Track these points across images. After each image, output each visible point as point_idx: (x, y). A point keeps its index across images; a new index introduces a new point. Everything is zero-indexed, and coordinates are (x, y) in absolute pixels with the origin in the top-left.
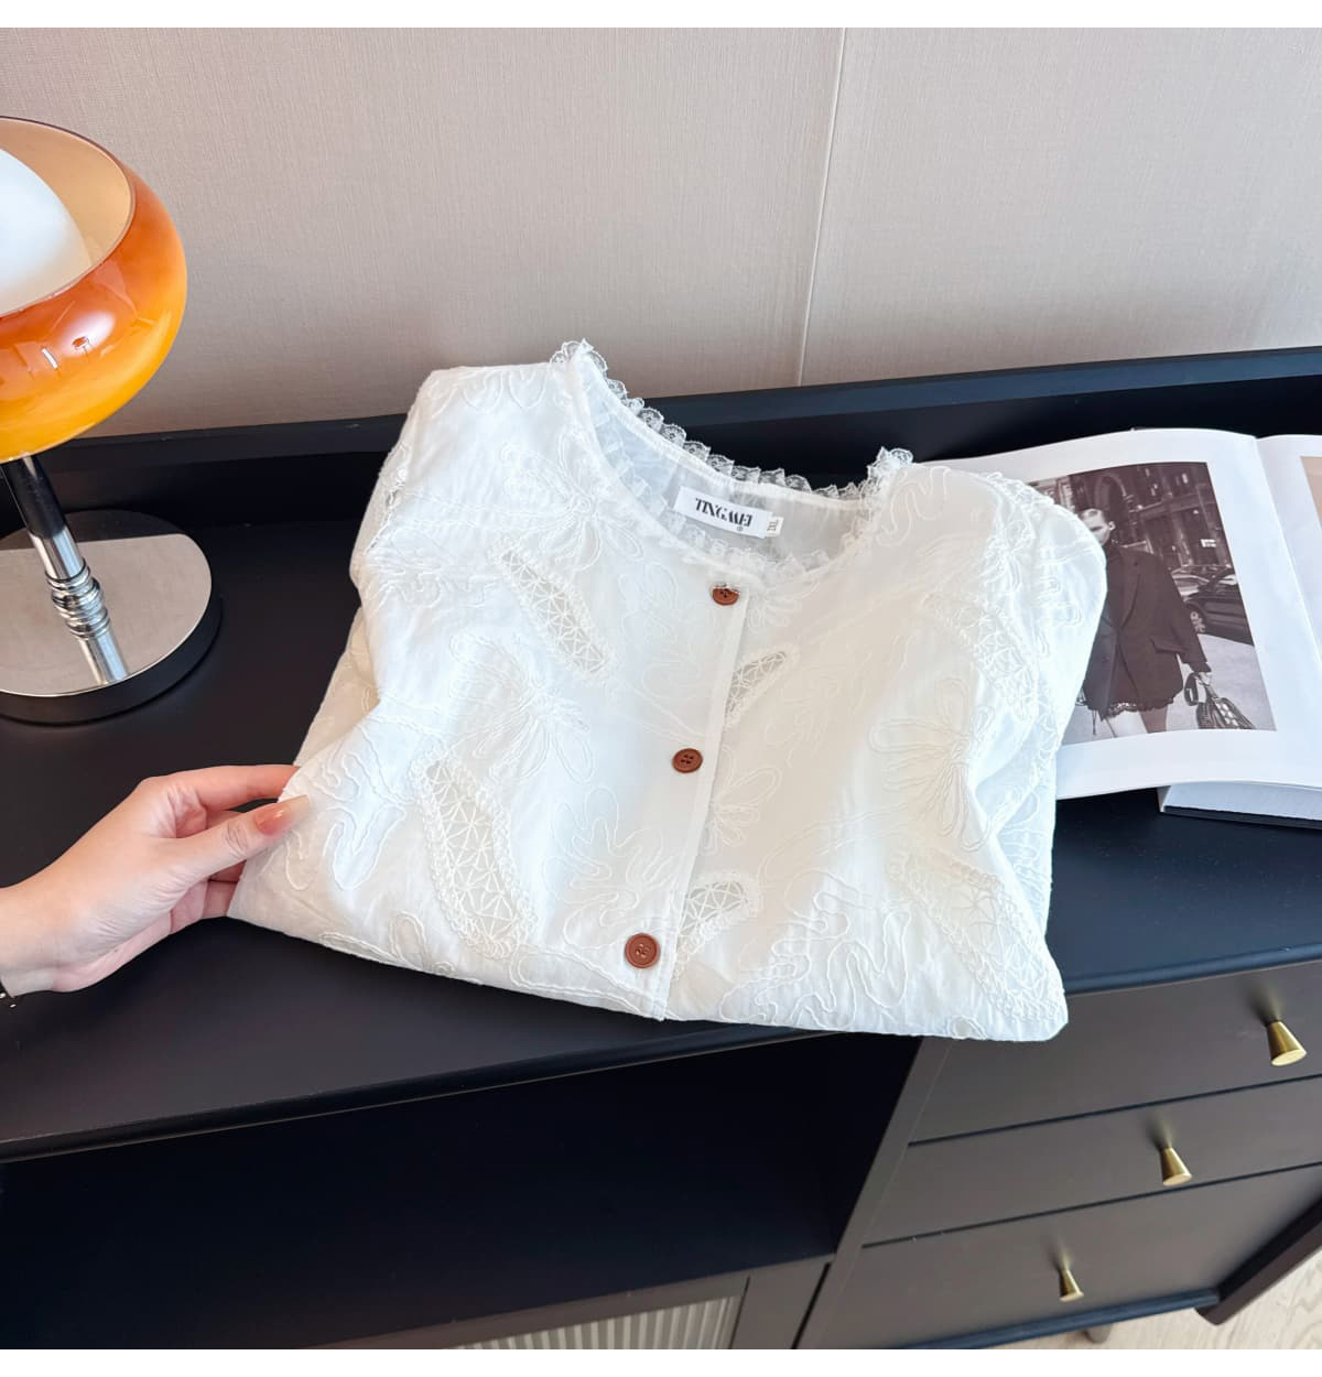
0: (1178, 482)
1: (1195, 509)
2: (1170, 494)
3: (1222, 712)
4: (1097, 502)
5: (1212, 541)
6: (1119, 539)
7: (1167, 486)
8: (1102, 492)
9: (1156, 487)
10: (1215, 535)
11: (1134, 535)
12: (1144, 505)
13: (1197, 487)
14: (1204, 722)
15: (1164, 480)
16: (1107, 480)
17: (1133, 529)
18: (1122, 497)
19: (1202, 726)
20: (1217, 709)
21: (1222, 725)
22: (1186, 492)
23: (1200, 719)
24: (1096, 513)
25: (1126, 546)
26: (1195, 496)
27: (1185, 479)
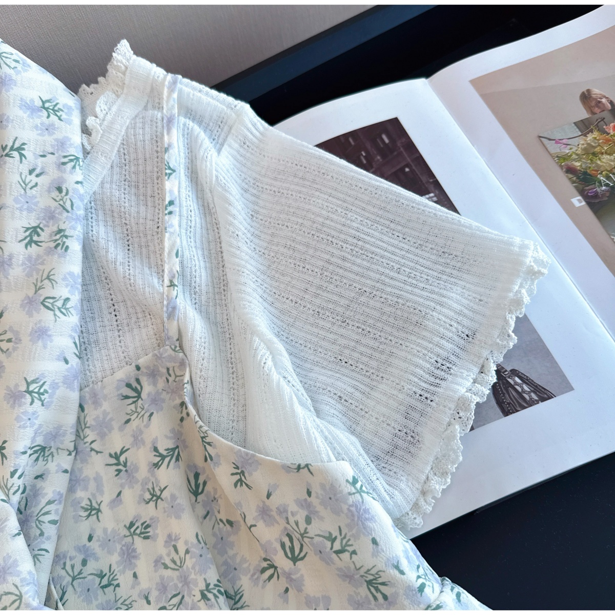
0: (382, 146)
1: (408, 165)
2: (379, 157)
3: (519, 389)
5: (432, 195)
7: (373, 151)
9: (364, 154)
10: (431, 187)
13: (399, 144)
14: (506, 406)
15: (367, 147)
19: (506, 413)
21: (525, 405)
22: (391, 152)
23: (500, 403)
26: (400, 154)
27: (384, 137)
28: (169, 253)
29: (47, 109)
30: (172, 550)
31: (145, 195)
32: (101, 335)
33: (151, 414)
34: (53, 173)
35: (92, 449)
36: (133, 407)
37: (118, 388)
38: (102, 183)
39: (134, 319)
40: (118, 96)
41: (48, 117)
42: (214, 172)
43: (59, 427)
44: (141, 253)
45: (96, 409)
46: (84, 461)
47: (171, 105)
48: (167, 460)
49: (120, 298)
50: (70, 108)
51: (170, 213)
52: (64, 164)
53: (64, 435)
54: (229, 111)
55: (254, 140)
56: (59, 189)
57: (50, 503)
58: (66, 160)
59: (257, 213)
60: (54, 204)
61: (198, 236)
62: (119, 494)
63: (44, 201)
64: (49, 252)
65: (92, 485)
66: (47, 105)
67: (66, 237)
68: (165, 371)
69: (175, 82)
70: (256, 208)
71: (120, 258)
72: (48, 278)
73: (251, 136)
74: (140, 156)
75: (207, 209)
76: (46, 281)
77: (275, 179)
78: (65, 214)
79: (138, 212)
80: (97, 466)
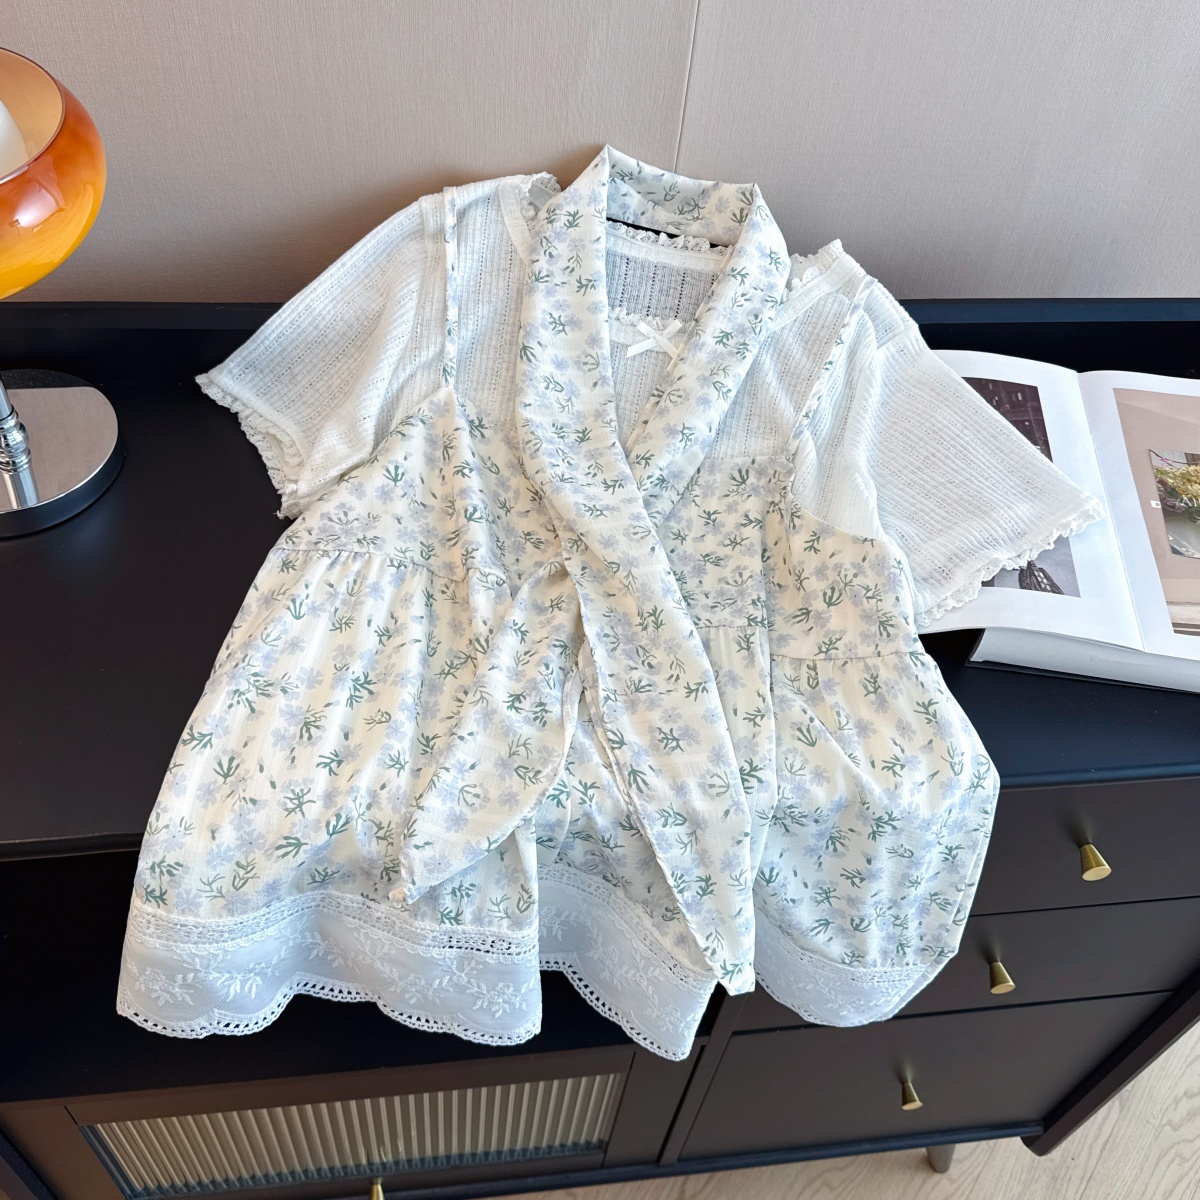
0: (1014, 399)
1: (1028, 421)
2: (1007, 407)
3: (1040, 579)
5: (1040, 445)
7: (1005, 399)
9: (996, 399)
10: (1041, 443)
13: (1029, 404)
14: (1024, 584)
15: (1003, 395)
19: (1022, 587)
20: (1036, 577)
21: (1039, 589)
22: (1020, 406)
23: (1020, 580)
26: (1027, 411)
27: (1019, 395)
28: (814, 395)
29: (772, 258)
30: (737, 575)
31: (810, 352)
32: (734, 430)
33: (750, 496)
34: (756, 304)
35: (694, 501)
36: (735, 488)
37: (732, 469)
38: (783, 328)
39: (761, 431)
40: (821, 274)
41: (771, 264)
42: (870, 359)
43: (682, 472)
44: (788, 390)
45: (710, 475)
46: (684, 505)
47: (861, 297)
48: (754, 524)
49: (758, 412)
50: (785, 265)
51: (827, 369)
52: (767, 301)
53: (682, 479)
54: (901, 322)
55: (913, 350)
56: (756, 317)
57: (657, 512)
58: (769, 299)
59: (888, 403)
60: (748, 325)
61: (835, 398)
62: (703, 536)
63: (741, 318)
64: (731, 354)
65: (684, 524)
66: (773, 255)
67: (747, 350)
68: (772, 472)
69: (872, 283)
70: (889, 400)
71: (774, 384)
72: (724, 370)
73: (911, 347)
74: (821, 322)
75: (849, 384)
76: (721, 372)
77: (915, 386)
78: (753, 335)
79: (800, 360)
80: (692, 512)
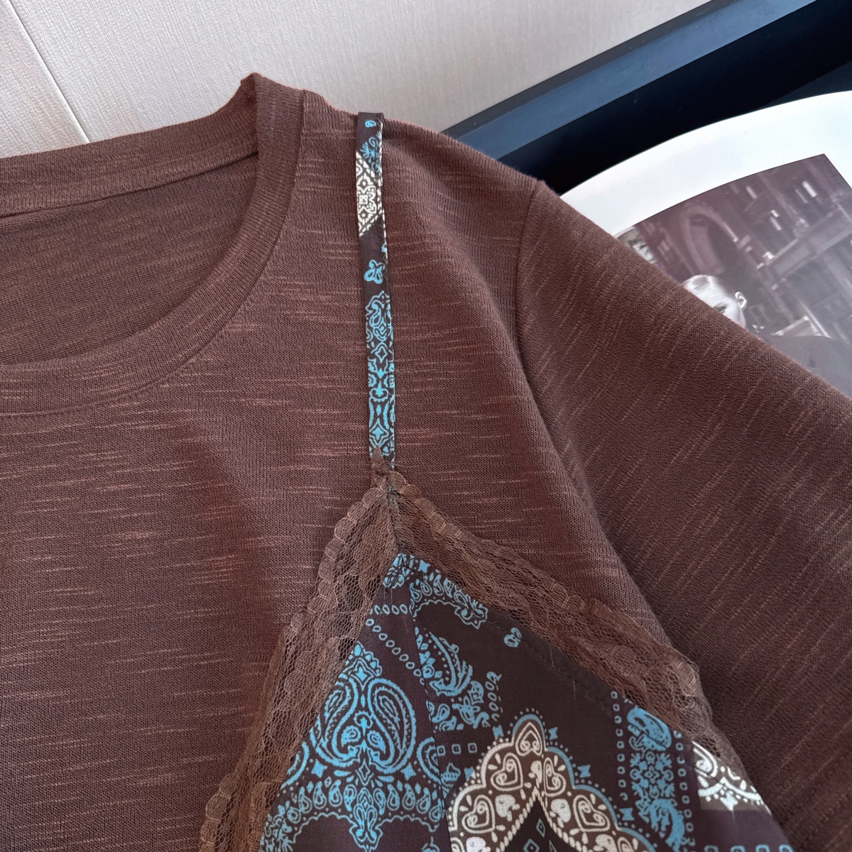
4: (699, 262)
6: (763, 322)
7: (792, 210)
8: (698, 243)
9: (776, 215)
11: (783, 309)
12: (774, 252)
13: (834, 199)
15: (783, 201)
16: (697, 220)
17: (777, 298)
18: (733, 245)
22: (823, 211)
24: (704, 282)
25: (780, 333)
26: (839, 214)
27: (807, 186)
